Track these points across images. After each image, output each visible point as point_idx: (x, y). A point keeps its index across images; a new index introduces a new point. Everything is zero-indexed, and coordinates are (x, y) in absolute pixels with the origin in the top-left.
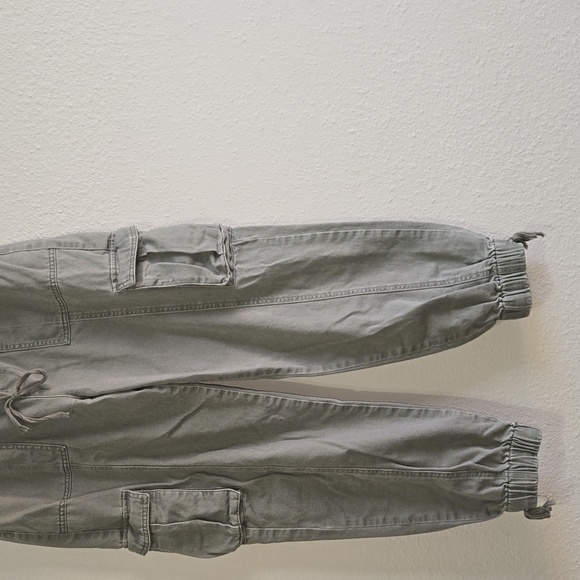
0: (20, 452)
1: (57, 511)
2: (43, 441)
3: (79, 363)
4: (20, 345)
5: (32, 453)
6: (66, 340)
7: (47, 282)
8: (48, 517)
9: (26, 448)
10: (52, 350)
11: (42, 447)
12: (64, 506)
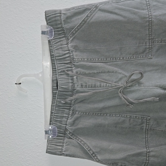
0: (123, 119)
1: (145, 155)
2: (137, 114)
3: (158, 69)
4: (123, 58)
5: (130, 120)
6: (150, 56)
7: (146, 18)
8: (140, 157)
9: (126, 117)
10: (142, 61)
11: (136, 117)
12: (149, 152)
